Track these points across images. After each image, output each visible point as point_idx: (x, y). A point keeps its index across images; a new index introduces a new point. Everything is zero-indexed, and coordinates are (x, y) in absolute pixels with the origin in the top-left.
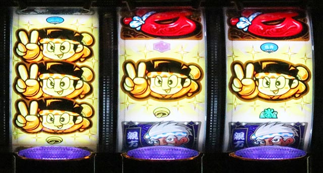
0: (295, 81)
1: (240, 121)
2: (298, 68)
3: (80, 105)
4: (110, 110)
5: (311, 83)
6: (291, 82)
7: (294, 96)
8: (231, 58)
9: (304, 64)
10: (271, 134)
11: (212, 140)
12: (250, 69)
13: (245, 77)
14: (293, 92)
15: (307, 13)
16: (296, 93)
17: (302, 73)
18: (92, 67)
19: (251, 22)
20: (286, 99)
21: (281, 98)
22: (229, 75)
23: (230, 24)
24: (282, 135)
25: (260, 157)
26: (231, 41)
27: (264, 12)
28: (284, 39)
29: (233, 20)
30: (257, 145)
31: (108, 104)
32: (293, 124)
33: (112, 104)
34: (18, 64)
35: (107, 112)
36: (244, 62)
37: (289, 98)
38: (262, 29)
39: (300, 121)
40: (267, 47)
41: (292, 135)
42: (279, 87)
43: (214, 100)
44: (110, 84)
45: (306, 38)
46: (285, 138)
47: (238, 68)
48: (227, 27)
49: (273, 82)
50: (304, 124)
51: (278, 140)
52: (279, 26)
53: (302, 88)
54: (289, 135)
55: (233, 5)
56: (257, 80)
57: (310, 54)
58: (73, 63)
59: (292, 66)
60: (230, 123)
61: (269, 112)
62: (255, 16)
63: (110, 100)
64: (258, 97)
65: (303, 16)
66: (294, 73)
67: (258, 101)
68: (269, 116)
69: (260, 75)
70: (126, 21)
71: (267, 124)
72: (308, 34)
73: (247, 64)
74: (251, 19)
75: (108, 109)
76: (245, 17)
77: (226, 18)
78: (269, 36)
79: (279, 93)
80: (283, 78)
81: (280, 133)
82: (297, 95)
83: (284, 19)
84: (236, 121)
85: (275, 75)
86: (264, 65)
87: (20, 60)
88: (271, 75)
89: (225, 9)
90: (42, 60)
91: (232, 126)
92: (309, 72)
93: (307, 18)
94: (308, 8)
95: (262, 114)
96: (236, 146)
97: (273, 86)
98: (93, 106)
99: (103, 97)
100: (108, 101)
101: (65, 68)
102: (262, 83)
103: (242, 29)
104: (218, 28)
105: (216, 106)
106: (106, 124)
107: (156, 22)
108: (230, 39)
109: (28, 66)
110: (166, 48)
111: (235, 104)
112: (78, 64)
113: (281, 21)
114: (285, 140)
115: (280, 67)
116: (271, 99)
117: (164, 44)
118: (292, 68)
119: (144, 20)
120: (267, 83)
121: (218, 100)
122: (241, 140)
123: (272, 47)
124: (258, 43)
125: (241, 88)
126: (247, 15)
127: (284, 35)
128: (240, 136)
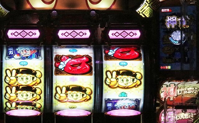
0: (135, 80)
1: (110, 98)
2: (137, 73)
3: (35, 104)
4: (49, 93)
5: (143, 80)
6: (133, 80)
7: (135, 86)
8: (106, 69)
9: (140, 72)
10: (124, 104)
11: (97, 107)
12: (114, 74)
13: (112, 78)
14: (134, 84)
15: (141, 48)
16: (136, 85)
17: (138, 76)
18: (41, 88)
19: (115, 52)
20: (131, 88)
21: (129, 87)
22: (105, 76)
23: (105, 53)
24: (129, 104)
25: (119, 114)
26: (105, 61)
27: (121, 47)
28: (130, 60)
29: (107, 51)
30: (118, 109)
31: (48, 90)
32: (134, 100)
33: (50, 90)
34: (7, 87)
35: (48, 94)
36: (111, 71)
37: (133, 87)
38: (120, 55)
39: (138, 98)
40: (122, 64)
41: (134, 105)
42: (128, 82)
43: (97, 88)
44: (49, 81)
45: (141, 60)
46: (131, 106)
47: (109, 74)
48: (104, 55)
49: (125, 80)
50: (139, 100)
51: (128, 107)
52: (128, 54)
53: (139, 82)
54: (132, 104)
55: (106, 44)
56: (118, 79)
57: (142, 67)
58: (32, 86)
59: (134, 72)
60: (105, 99)
61: (123, 94)
62: (116, 49)
63: (49, 88)
64: (118, 87)
65: (139, 49)
66: (135, 76)
67: (118, 89)
68: (123, 95)
69: (119, 77)
70: (57, 65)
71: (122, 99)
72: (141, 58)
73: (113, 71)
74: (115, 50)
75: (48, 92)
76: (112, 50)
77: (103, 50)
78: (123, 58)
79: (128, 85)
80: (130, 78)
81: (128, 104)
82: (136, 86)
83: (130, 51)
84: (108, 98)
85: (126, 76)
86: (121, 72)
87: (7, 85)
88: (124, 76)
89: (103, 46)
90: (18, 84)
91: (106, 100)
92: (142, 75)
93: (141, 50)
94: (142, 45)
95: (120, 95)
96: (108, 110)
97: (125, 82)
98: (41, 104)
99: (46, 87)
100: (48, 89)
101: (28, 88)
102: (120, 80)
103: (111, 55)
104: (100, 55)
105: (98, 91)
106: (47, 100)
107: (71, 65)
108: (105, 60)
109: (11, 87)
110: (76, 79)
111: (107, 90)
112: (34, 86)
113: (129, 52)
114: (131, 107)
115: (129, 73)
116: (124, 88)
117: (75, 78)
118: (134, 73)
119: (65, 64)
120: (122, 80)
121: (99, 88)
122: (110, 107)
123: (125, 64)
124: (118, 62)
125: (110, 83)
126: (113, 49)
127: (130, 58)
128: (110, 105)
